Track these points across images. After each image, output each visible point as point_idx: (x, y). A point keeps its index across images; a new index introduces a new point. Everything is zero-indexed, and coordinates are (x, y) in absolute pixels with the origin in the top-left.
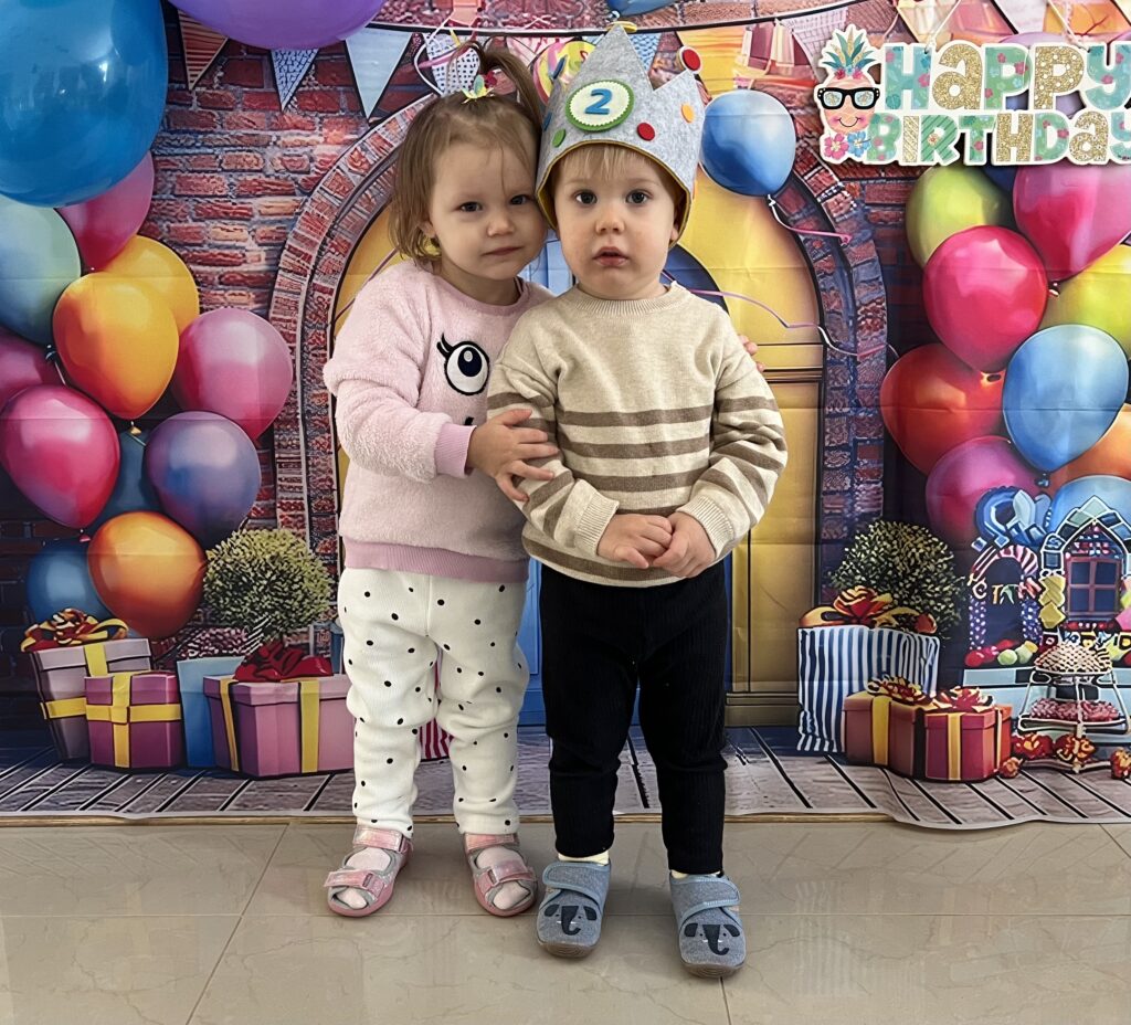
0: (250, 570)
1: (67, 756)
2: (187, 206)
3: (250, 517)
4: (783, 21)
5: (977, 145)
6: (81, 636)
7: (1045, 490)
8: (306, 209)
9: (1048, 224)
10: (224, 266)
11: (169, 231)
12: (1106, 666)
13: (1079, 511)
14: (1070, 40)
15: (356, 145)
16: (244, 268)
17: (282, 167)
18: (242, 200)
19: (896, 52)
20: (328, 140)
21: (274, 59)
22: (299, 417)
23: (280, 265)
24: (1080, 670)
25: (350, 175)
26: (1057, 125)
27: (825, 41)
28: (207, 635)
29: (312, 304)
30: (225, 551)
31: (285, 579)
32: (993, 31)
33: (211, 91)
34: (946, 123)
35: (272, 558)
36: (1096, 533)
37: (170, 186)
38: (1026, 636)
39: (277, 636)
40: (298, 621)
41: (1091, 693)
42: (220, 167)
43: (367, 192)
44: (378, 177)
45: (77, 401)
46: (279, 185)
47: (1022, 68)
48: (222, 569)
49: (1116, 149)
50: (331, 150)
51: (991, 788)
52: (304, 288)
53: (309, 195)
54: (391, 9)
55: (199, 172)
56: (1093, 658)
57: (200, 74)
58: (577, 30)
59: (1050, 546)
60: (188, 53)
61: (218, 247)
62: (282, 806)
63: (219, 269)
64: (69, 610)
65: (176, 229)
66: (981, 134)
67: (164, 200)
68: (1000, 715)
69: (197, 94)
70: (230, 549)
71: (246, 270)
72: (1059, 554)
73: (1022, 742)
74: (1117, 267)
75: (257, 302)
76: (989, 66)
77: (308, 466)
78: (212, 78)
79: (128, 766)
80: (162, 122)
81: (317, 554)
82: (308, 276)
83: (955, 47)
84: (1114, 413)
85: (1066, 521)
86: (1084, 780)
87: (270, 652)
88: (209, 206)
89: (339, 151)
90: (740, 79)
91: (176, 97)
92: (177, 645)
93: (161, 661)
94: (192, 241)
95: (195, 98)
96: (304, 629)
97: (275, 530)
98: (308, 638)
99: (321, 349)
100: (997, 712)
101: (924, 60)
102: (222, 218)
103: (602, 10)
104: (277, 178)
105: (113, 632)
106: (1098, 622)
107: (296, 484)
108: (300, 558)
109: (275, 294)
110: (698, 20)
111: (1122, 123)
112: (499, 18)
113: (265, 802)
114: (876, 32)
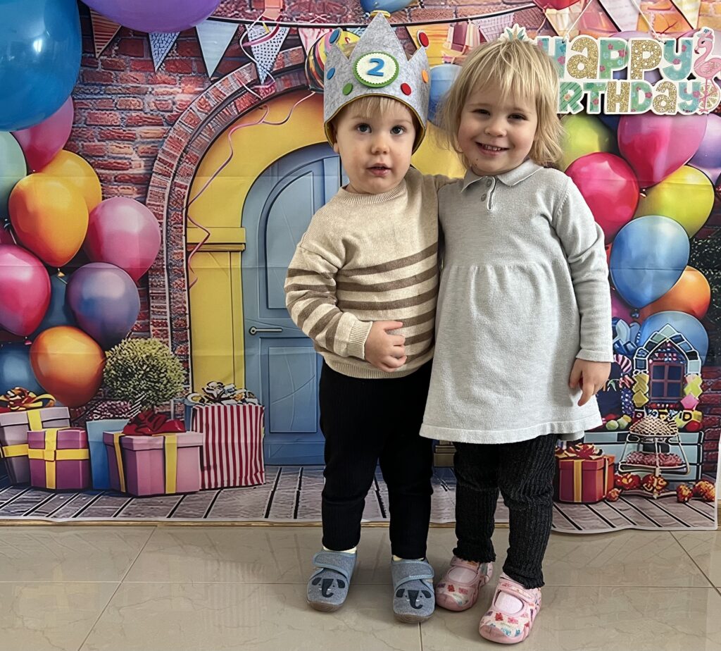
0: (133, 364)
1: (16, 481)
2: (94, 132)
3: (133, 331)
4: (474, 21)
5: (595, 102)
6: (25, 405)
7: (636, 320)
8: (170, 135)
9: (639, 152)
10: (119, 170)
11: (83, 148)
12: (675, 431)
13: (658, 333)
14: (654, 36)
15: (202, 95)
16: (130, 172)
17: (155, 108)
18: (130, 128)
19: (544, 42)
20: (185, 91)
21: (151, 39)
22: (165, 267)
23: (154, 170)
24: (658, 434)
25: (199, 113)
26: (644, 89)
27: (500, 34)
28: (106, 406)
29: (174, 195)
30: (117, 352)
31: (156, 370)
32: (605, 30)
33: (110, 59)
34: (575, 87)
35: (147, 357)
36: (669, 347)
37: (84, 118)
38: (624, 412)
39: (150, 407)
40: (164, 397)
41: (665, 448)
42: (115, 107)
43: (209, 124)
44: (216, 115)
45: (25, 255)
46: (153, 119)
47: (624, 54)
48: (115, 363)
49: (682, 105)
50: (186, 97)
51: (601, 508)
52: (169, 185)
53: (172, 125)
54: (225, 9)
55: (102, 110)
56: (666, 426)
57: (103, 48)
58: (343, 24)
59: (639, 355)
60: (96, 34)
61: (114, 158)
62: (153, 514)
63: (115, 172)
64: (17, 388)
65: (87, 146)
66: (597, 94)
67: (80, 128)
68: (607, 461)
69: (101, 60)
70: (120, 351)
71: (131, 173)
72: (645, 360)
73: (621, 479)
74: (683, 180)
75: (138, 193)
76: (602, 52)
77: (170, 298)
78: (111, 51)
79: (54, 488)
80: (79, 78)
81: (176, 355)
82: (171, 178)
83: (580, 39)
84: (680, 272)
85: (650, 340)
86: (660, 503)
87: (146, 417)
88: (108, 132)
89: (191, 98)
90: (446, 57)
91: (88, 61)
92: (86, 411)
93: (76, 421)
94: (97, 154)
95: (100, 63)
96: (168, 403)
97: (149, 339)
98: (170, 408)
99: (179, 224)
100: (605, 459)
101: (562, 47)
102: (117, 139)
103: (359, 12)
104: (152, 114)
105: (46, 403)
106: (669, 404)
107: (163, 310)
108: (165, 357)
109: (150, 188)
110: (420, 19)
111: (686, 89)
112: (294, 16)
113: (142, 512)
114: (531, 29)
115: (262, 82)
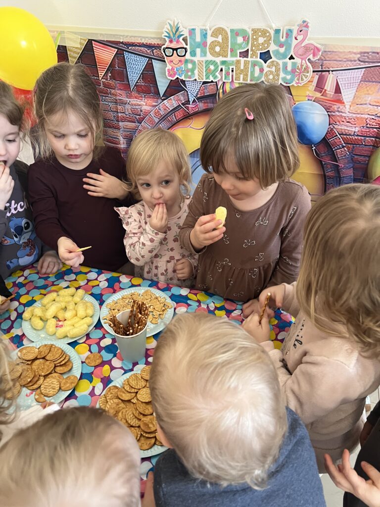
4: (334, 72)
8: (139, 128)
10: (114, 144)
15: (157, 107)
17: (131, 112)
18: (118, 122)
20: (147, 104)
21: (128, 70)
25: (154, 118)
33: (107, 81)
42: (110, 109)
43: (160, 125)
44: (164, 120)
46: (130, 119)
50: (147, 108)
53: (140, 123)
57: (103, 74)
60: (99, 65)
61: (112, 137)
63: (112, 144)
69: (102, 82)
71: (120, 147)
78: (107, 76)
88: (108, 123)
89: (151, 109)
90: (309, 96)
95: (102, 84)
102: (112, 128)
104: (129, 116)
114: (376, 82)
115: (191, 103)
